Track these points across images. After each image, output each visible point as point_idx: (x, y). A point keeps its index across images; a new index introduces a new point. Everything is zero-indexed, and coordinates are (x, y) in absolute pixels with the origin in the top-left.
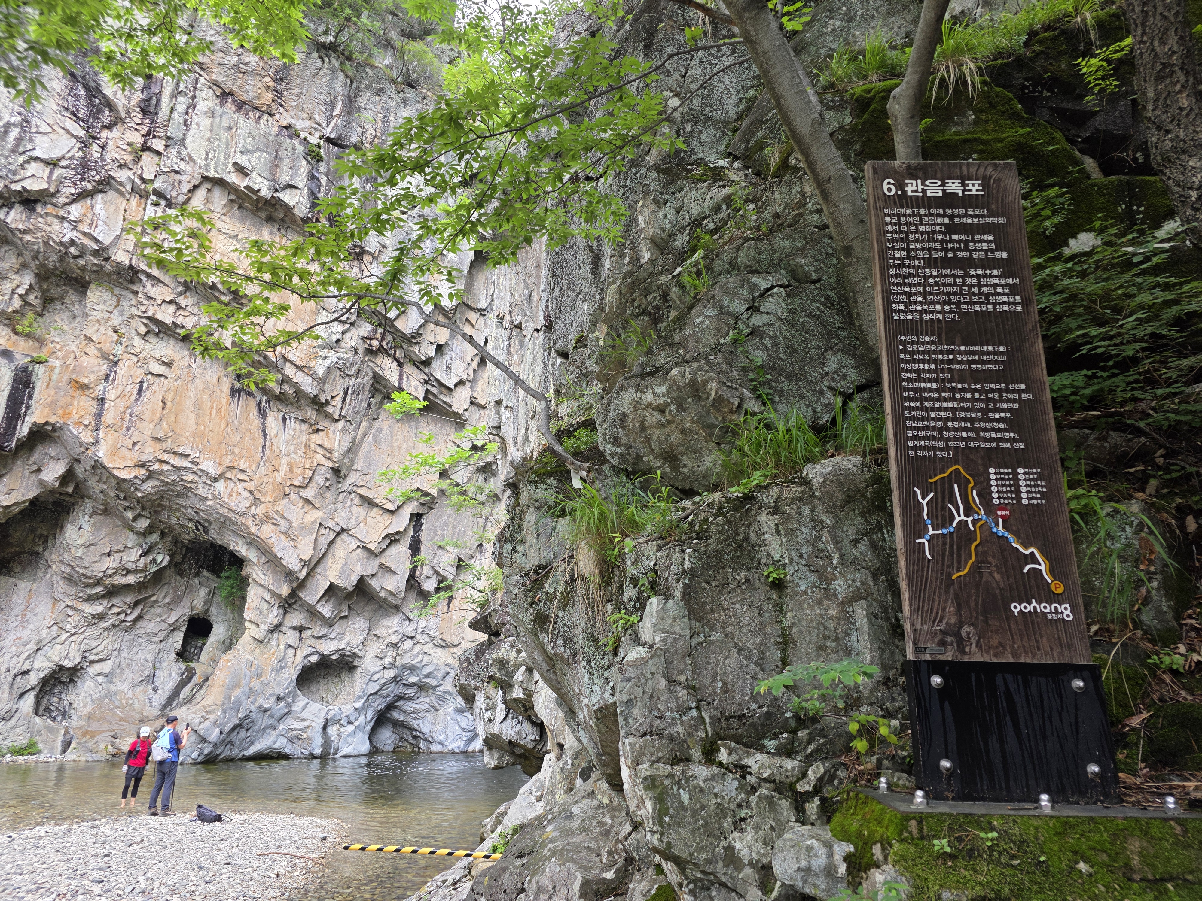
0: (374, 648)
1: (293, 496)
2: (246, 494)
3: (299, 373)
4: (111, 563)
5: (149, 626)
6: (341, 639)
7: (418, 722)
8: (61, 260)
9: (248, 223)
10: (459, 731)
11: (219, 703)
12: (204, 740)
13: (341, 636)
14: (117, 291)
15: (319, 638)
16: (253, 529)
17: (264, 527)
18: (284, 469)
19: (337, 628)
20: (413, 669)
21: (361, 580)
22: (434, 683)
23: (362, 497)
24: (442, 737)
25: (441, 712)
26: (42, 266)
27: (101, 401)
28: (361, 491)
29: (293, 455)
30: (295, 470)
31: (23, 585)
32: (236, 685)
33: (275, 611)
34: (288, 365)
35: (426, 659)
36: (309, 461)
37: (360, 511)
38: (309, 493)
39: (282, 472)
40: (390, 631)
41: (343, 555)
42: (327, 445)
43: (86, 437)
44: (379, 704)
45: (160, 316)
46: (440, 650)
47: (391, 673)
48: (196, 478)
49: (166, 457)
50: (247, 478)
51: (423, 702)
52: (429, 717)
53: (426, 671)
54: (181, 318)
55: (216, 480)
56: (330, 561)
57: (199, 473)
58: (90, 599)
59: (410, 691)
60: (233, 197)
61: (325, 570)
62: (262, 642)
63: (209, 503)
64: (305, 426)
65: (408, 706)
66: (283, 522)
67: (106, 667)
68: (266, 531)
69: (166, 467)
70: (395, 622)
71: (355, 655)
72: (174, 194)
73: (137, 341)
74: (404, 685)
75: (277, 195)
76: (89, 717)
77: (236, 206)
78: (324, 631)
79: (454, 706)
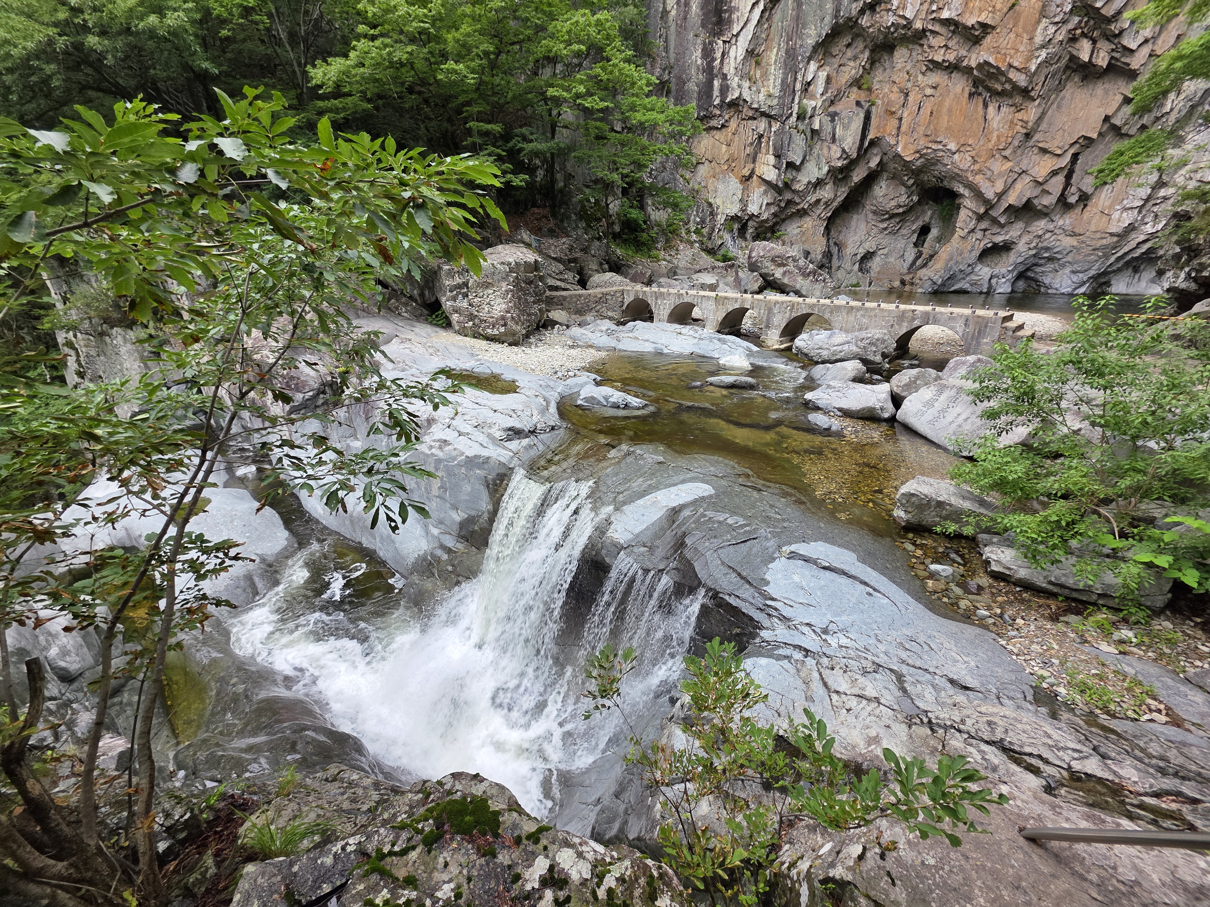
0: (1026, 238)
1: (997, 156)
2: (969, 159)
3: (1018, 74)
4: (893, 203)
5: (904, 231)
6: (1007, 235)
7: (1043, 277)
8: (886, 37)
10: (1071, 283)
11: (943, 267)
13: (1007, 233)
14: (910, 46)
16: (971, 178)
17: (977, 177)
18: (994, 139)
19: (1006, 229)
20: (1047, 249)
21: (1029, 201)
22: (1059, 256)
23: (1040, 148)
24: (1058, 286)
25: (1060, 272)
26: (875, 44)
27: (901, 119)
28: (1040, 145)
29: (1001, 130)
30: (1001, 139)
31: (855, 217)
32: (951, 259)
33: (974, 222)
34: (1011, 70)
36: (1011, 132)
37: (1037, 158)
38: (1007, 153)
39: (993, 142)
40: (1038, 228)
41: (1020, 187)
42: (1025, 118)
43: (893, 142)
44: (1021, 268)
47: (1034, 252)
48: (944, 154)
49: (930, 145)
50: (972, 149)
51: (1049, 267)
52: (1051, 275)
53: (1055, 250)
54: (948, 55)
55: (954, 153)
56: (1012, 191)
57: (946, 151)
58: (883, 221)
59: (1042, 261)
61: (1007, 197)
62: (964, 238)
63: (948, 167)
64: (1013, 109)
65: (1039, 269)
66: (989, 173)
67: (885, 251)
68: (978, 179)
69: (929, 151)
71: (1014, 243)
73: (920, 77)
74: (1040, 258)
76: (879, 273)
79: (1071, 269)
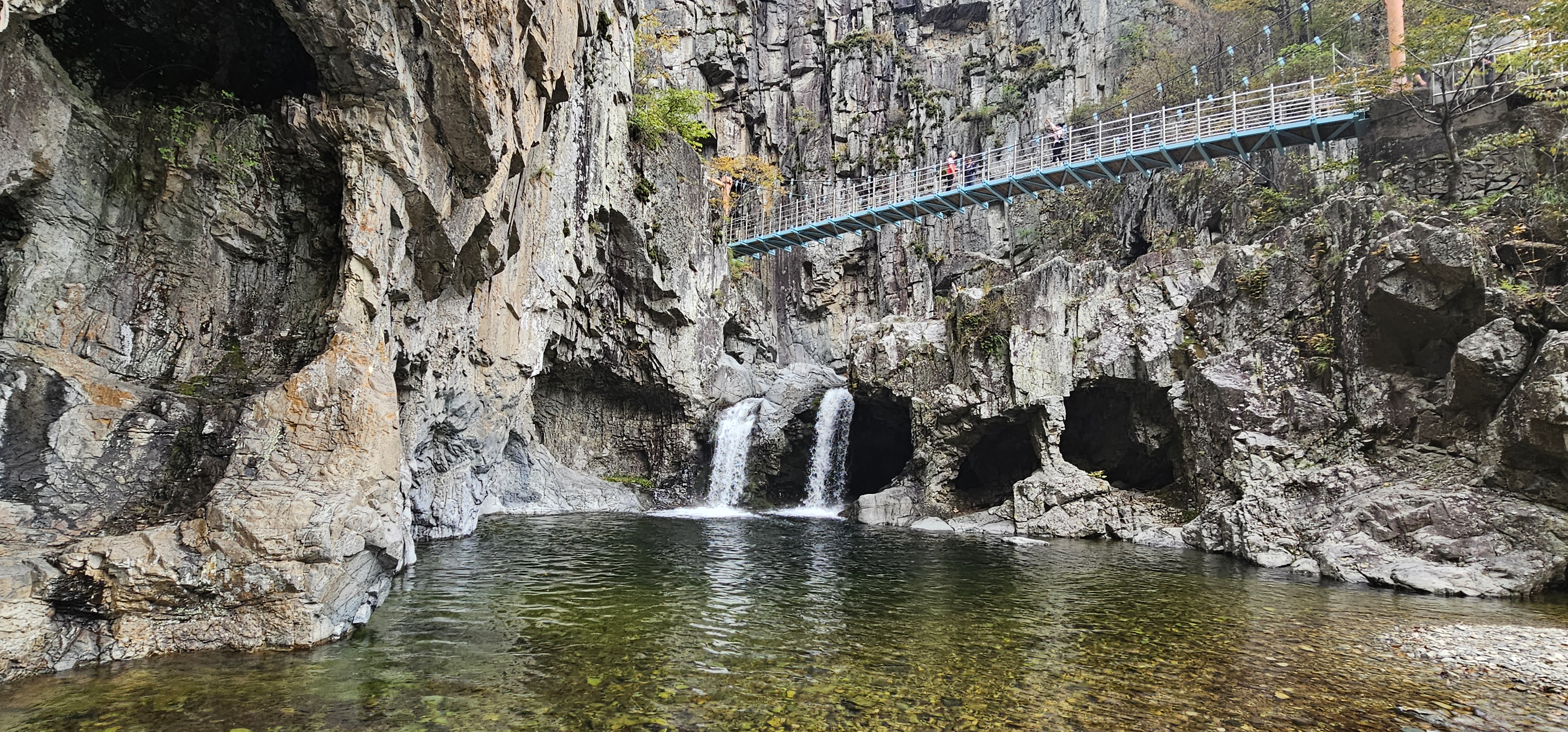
15: (410, 322)
46: (475, 368)
70: (464, 309)
78: (418, 310)
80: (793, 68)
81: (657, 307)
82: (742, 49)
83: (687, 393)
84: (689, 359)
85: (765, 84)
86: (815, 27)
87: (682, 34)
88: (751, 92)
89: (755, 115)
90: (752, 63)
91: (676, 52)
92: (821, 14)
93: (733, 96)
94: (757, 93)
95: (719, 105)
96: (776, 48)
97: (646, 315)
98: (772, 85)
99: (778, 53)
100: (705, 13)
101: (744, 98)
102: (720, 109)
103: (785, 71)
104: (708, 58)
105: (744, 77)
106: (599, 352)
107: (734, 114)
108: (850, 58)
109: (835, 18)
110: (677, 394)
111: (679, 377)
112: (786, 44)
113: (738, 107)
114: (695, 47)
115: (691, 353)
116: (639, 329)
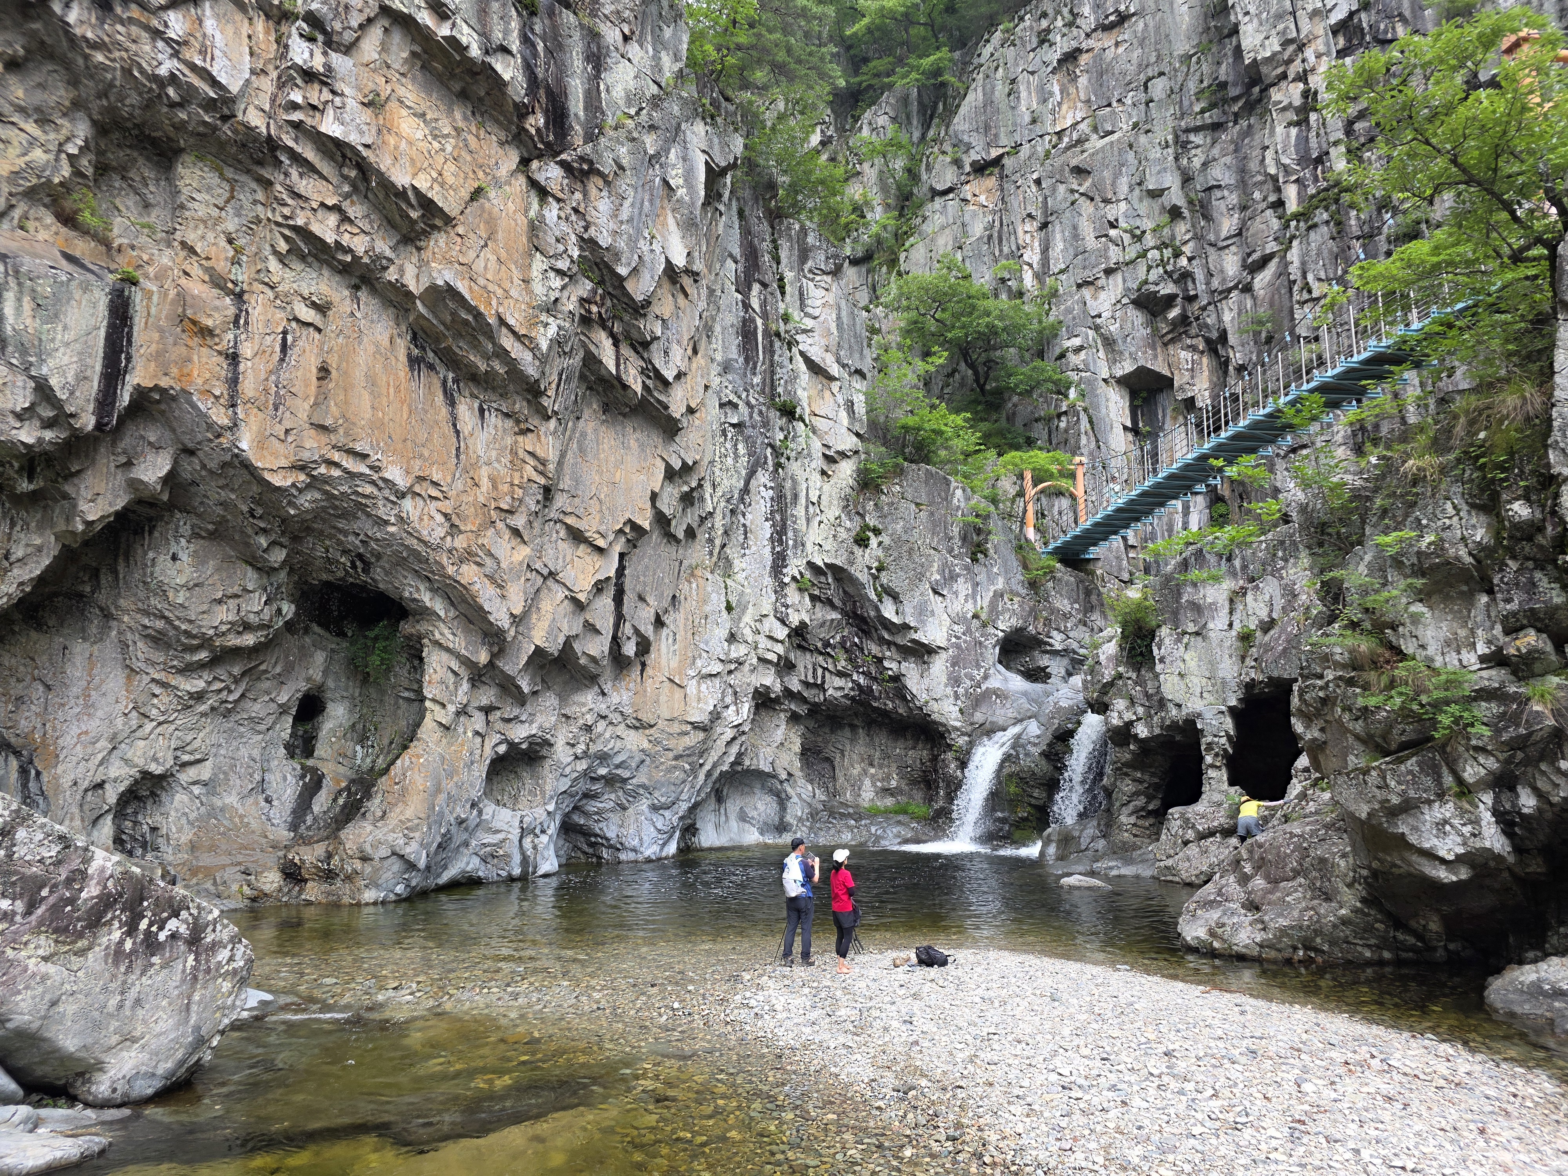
0: (566, 733)
1: (500, 525)
2: (440, 518)
3: (517, 344)
4: (224, 615)
5: (256, 708)
6: (531, 722)
7: (601, 825)
8: (148, 106)
9: (434, 95)
10: (655, 834)
11: (422, 815)
12: (411, 866)
13: (532, 717)
14: (229, 173)
15: (509, 721)
16: (451, 570)
17: (465, 568)
18: (485, 484)
19: (529, 708)
20: (603, 757)
21: (568, 642)
22: (626, 774)
23: (569, 528)
24: (635, 843)
25: (631, 811)
26: (111, 110)
27: (233, 358)
28: (570, 520)
29: (496, 465)
30: (500, 487)
31: (80, 649)
32: (438, 790)
33: (465, 686)
34: (504, 330)
35: (619, 744)
36: (517, 475)
37: (566, 547)
38: (519, 521)
39: (484, 489)
40: (584, 710)
41: (550, 608)
42: (540, 453)
43: (220, 416)
44: (567, 806)
45: (316, 228)
46: (632, 732)
47: (582, 765)
48: (376, 492)
49: (336, 457)
50: (440, 495)
51: (608, 800)
52: (615, 818)
53: (618, 760)
54: (347, 236)
55: (403, 496)
56: (535, 616)
57: (381, 483)
58: (188, 670)
59: (597, 787)
60: (417, 49)
61: (529, 629)
62: (448, 729)
63: (392, 529)
64: (509, 423)
65: (592, 806)
66: (488, 561)
67: (205, 772)
68: (469, 574)
69: (336, 473)
70: (590, 697)
71: (546, 743)
72: (337, 26)
73: (273, 264)
74: (592, 778)
75: (488, 59)
76: (193, 847)
77: (419, 63)
78: (516, 711)
79: (649, 802)
80: (1250, 260)
81: (900, 641)
82: (1183, 262)
83: (944, 720)
84: (942, 686)
85: (1221, 293)
86: (1272, 198)
87: (1109, 272)
88: (1204, 309)
89: (1214, 335)
90: (1200, 275)
91: (1103, 295)
92: (1275, 179)
93: (1184, 320)
94: (1211, 308)
95: (1170, 336)
96: (1229, 242)
97: (893, 648)
98: (1229, 290)
99: (1233, 248)
100: (1134, 236)
101: (1197, 319)
102: (1172, 341)
103: (1244, 266)
104: (1139, 289)
105: (1192, 293)
106: (852, 689)
107: (1189, 341)
108: (1315, 226)
109: (1294, 177)
110: (935, 722)
111: (934, 706)
112: (1239, 234)
113: (1194, 331)
114: (1124, 281)
115: (944, 679)
116: (886, 664)
